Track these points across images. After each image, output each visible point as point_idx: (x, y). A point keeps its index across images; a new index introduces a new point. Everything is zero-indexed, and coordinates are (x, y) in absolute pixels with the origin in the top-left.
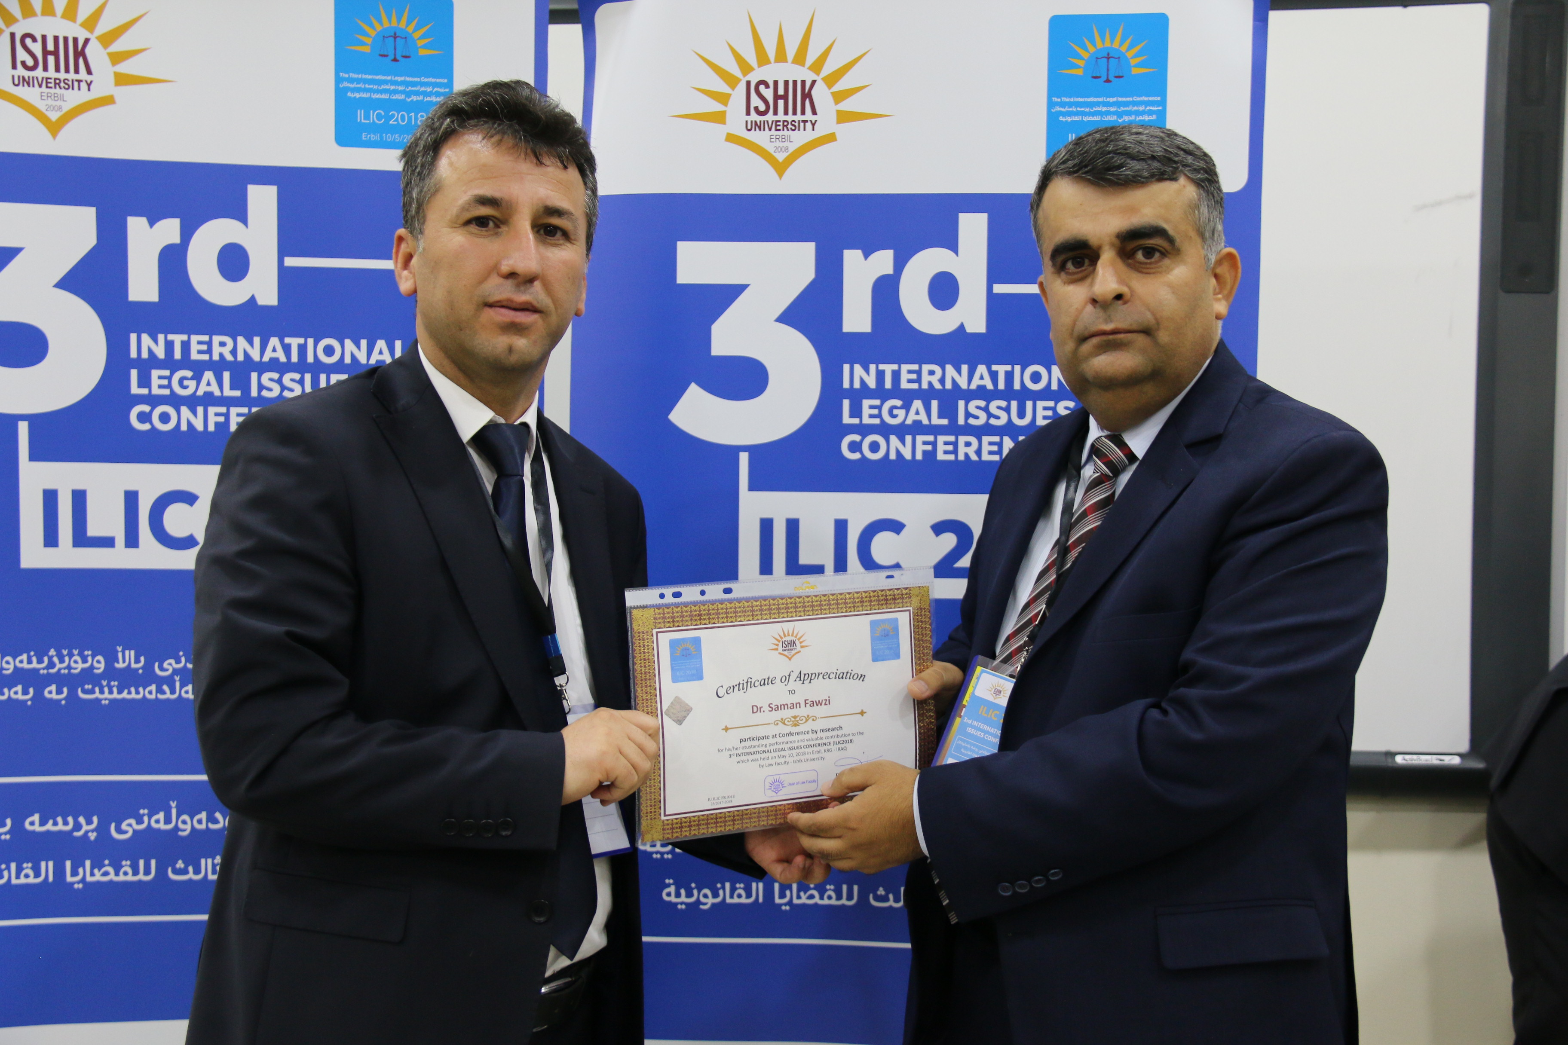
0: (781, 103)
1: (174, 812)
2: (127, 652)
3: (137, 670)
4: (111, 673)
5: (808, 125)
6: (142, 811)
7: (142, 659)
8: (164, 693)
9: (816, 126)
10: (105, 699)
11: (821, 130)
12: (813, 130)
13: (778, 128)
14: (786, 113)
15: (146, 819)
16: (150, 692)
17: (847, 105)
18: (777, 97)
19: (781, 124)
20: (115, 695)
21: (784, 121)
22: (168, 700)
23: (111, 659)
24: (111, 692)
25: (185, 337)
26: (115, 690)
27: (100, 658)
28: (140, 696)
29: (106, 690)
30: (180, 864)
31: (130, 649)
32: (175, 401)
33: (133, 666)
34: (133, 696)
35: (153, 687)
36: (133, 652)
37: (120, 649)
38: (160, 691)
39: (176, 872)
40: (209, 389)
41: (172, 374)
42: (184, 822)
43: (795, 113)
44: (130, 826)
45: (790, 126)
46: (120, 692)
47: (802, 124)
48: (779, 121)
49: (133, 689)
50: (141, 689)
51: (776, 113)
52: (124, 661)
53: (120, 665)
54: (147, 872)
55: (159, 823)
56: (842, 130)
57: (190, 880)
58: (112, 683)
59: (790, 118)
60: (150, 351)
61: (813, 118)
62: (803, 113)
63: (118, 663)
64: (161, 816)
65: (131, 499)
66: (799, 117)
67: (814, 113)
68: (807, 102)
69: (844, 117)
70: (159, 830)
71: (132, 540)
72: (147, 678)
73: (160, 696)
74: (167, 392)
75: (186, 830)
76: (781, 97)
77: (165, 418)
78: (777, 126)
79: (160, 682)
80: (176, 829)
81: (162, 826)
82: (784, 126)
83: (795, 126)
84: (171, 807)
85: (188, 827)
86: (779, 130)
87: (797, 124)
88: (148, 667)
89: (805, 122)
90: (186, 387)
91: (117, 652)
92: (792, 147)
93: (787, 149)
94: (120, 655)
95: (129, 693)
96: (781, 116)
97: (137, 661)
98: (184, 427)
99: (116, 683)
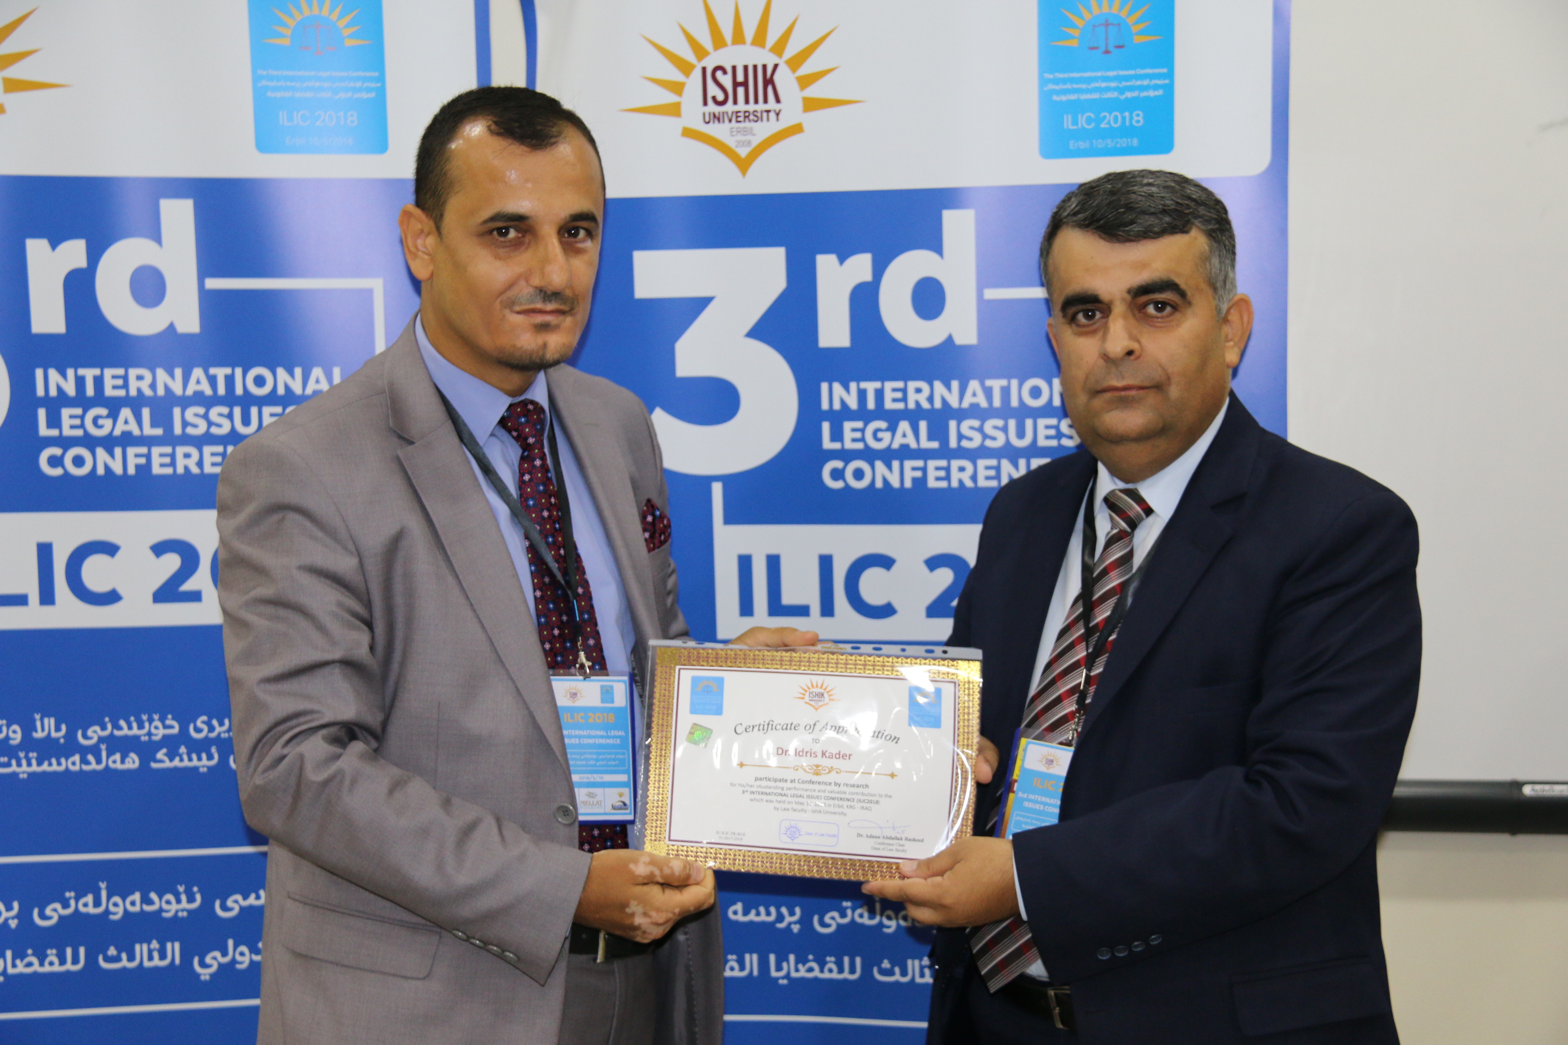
0: (741, 91)
1: (104, 894)
2: (46, 720)
3: (58, 739)
4: (28, 743)
5: (772, 115)
6: (68, 894)
7: (64, 727)
8: (88, 763)
9: (781, 116)
10: (23, 773)
11: (786, 121)
12: (778, 120)
13: (739, 119)
14: (747, 101)
15: (72, 903)
16: (73, 763)
17: (814, 91)
18: (736, 84)
19: (741, 114)
20: (35, 768)
21: (745, 112)
22: (94, 772)
23: (28, 728)
24: (29, 764)
25: (97, 372)
26: (34, 762)
27: (16, 727)
28: (62, 768)
29: (24, 762)
30: (112, 951)
31: (49, 716)
32: (89, 442)
33: (54, 734)
34: (55, 767)
35: (77, 758)
36: (52, 721)
37: (37, 717)
38: (84, 761)
39: (107, 959)
40: (127, 428)
41: (85, 412)
42: (116, 905)
43: (756, 102)
44: (55, 912)
45: (752, 117)
46: (39, 764)
47: (765, 115)
48: (740, 112)
49: (54, 761)
50: (63, 760)
51: (735, 102)
52: (43, 730)
53: (39, 735)
54: (75, 961)
55: (87, 905)
56: (811, 120)
57: (124, 969)
58: (31, 755)
59: (751, 107)
60: (59, 389)
61: (777, 107)
62: (766, 101)
63: (36, 731)
64: (89, 898)
65: (45, 552)
66: (761, 106)
67: (778, 100)
68: (770, 89)
69: (811, 105)
70: (87, 916)
71: (47, 597)
72: (70, 747)
73: (86, 768)
74: (79, 433)
75: (117, 914)
76: (740, 84)
77: (78, 461)
78: (737, 117)
79: (84, 751)
80: (107, 912)
81: (91, 910)
82: (745, 117)
83: (758, 118)
84: (99, 889)
85: (120, 911)
86: (740, 122)
87: (759, 115)
88: (70, 736)
89: (768, 111)
90: (101, 427)
91: (34, 720)
92: (756, 141)
93: (749, 143)
94: (38, 724)
95: (50, 764)
96: (741, 106)
97: (58, 729)
98: (101, 471)
99: (35, 754)
